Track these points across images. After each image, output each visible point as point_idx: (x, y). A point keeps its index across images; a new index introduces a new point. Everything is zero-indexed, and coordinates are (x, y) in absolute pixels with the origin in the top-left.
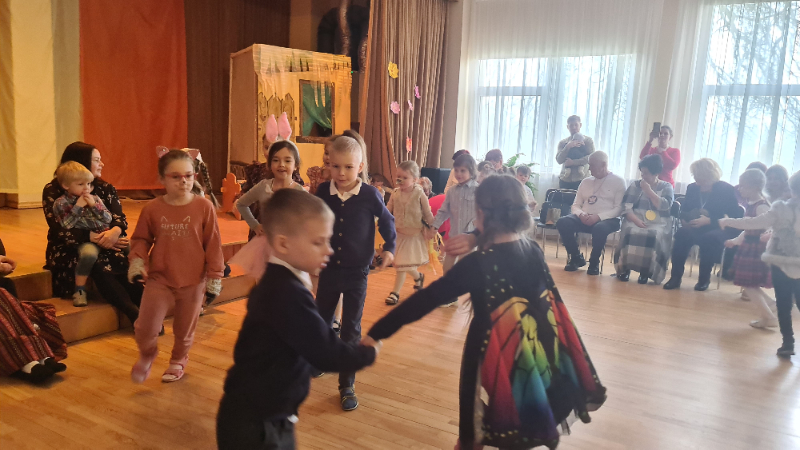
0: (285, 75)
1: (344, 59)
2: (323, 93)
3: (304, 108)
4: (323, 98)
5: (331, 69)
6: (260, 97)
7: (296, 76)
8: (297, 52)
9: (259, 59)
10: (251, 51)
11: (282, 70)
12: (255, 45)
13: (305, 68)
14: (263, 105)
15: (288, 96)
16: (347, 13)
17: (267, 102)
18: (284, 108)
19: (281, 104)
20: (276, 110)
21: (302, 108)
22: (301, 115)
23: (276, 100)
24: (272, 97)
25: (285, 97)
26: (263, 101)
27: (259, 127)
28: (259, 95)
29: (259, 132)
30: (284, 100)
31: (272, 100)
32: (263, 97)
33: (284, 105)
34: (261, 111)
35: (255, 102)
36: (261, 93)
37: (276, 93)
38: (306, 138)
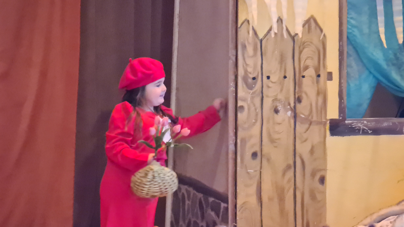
3: (350, 50)
6: (242, 33)
15: (311, 23)
17: (261, 41)
18: (300, 53)
19: (292, 44)
20: (282, 60)
21: (345, 49)
22: (342, 66)
23: (282, 35)
24: (270, 30)
25: (304, 26)
26: (251, 40)
27: (240, 104)
28: (240, 28)
29: (239, 115)
30: (300, 35)
31: (273, 36)
32: (251, 32)
33: (300, 47)
34: (245, 65)
35: (231, 45)
36: (246, 23)
37: (282, 20)
38: (356, 123)
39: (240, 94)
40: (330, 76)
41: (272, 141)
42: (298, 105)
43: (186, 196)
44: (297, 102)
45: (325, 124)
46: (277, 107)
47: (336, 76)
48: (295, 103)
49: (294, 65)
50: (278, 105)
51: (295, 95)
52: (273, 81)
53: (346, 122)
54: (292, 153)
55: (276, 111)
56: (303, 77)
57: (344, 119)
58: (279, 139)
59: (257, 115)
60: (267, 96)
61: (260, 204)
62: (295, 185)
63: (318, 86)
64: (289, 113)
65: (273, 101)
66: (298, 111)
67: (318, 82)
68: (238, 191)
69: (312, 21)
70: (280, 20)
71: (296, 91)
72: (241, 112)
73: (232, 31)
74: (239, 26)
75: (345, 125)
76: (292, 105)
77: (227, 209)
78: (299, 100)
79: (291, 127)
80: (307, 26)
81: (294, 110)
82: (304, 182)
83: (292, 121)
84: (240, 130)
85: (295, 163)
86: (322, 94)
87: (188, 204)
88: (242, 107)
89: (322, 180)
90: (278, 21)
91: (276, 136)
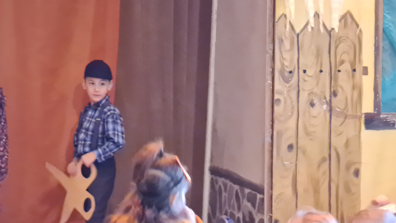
3: (386, 45)
6: (279, 27)
14: (287, 44)
15: (347, 19)
17: (298, 35)
18: (336, 47)
19: (329, 38)
20: (318, 54)
21: (381, 45)
22: (378, 62)
23: (319, 30)
24: (307, 24)
25: (340, 21)
26: (287, 34)
27: (276, 97)
28: (277, 22)
29: (276, 108)
30: (337, 30)
31: (310, 30)
32: (288, 26)
33: (336, 42)
34: (282, 60)
35: (268, 39)
36: (283, 17)
37: (318, 15)
38: (391, 117)
39: (277, 87)
40: (365, 71)
41: (308, 134)
42: (333, 99)
43: (223, 188)
44: (332, 96)
45: (360, 118)
46: (313, 100)
47: (371, 71)
48: (330, 97)
49: (330, 60)
50: (314, 98)
51: (331, 89)
52: (310, 75)
53: (381, 116)
54: (327, 146)
55: (312, 105)
56: (339, 71)
57: (379, 113)
58: (314, 132)
59: (293, 108)
60: (303, 90)
61: (295, 196)
62: (330, 177)
63: (353, 81)
64: (325, 107)
65: (309, 94)
66: (333, 105)
67: (353, 76)
68: (274, 182)
69: (348, 16)
70: (317, 15)
71: (332, 85)
72: (277, 105)
73: (269, 25)
74: (276, 20)
75: (380, 119)
76: (328, 98)
77: (262, 200)
78: (335, 94)
79: (326, 120)
80: (343, 21)
81: (330, 104)
82: (338, 174)
83: (328, 115)
84: (276, 122)
85: (330, 156)
86: (357, 88)
87: (225, 196)
88: (279, 100)
89: (357, 173)
90: (314, 16)
91: (311, 129)
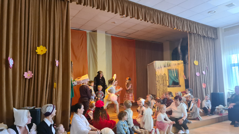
0: (163, 69)
1: (181, 62)
2: (175, 72)
3: (169, 77)
4: (175, 73)
5: (177, 65)
6: (156, 75)
7: (166, 68)
8: (166, 61)
9: (155, 65)
10: (153, 63)
11: (162, 67)
12: (154, 61)
13: (169, 66)
15: (164, 74)
16: (180, 48)
17: (159, 76)
19: (162, 77)
27: (156, 84)
34: (157, 79)
35: (155, 77)
37: (161, 74)
38: (171, 86)
41: (161, 88)
42: (164, 84)
45: (167, 86)
47: (168, 80)
52: (160, 81)
54: (163, 90)
56: (164, 80)
59: (159, 85)
63: (166, 82)
68: (157, 94)
84: (157, 87)
